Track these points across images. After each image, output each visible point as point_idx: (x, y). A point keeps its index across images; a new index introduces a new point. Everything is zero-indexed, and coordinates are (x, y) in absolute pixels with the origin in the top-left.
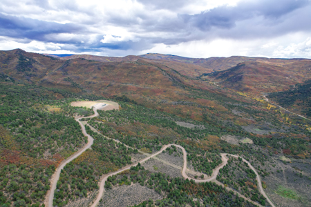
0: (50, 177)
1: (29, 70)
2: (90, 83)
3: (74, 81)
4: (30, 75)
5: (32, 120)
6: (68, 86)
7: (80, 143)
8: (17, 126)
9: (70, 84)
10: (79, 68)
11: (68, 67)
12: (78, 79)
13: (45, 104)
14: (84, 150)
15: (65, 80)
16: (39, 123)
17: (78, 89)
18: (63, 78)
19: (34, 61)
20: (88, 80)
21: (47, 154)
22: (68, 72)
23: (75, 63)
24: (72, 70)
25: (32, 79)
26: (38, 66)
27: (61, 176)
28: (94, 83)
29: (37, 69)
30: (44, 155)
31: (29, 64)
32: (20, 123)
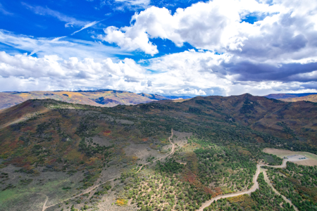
0: (204, 202)
1: (250, 112)
2: (307, 130)
3: (288, 126)
4: (249, 117)
5: (218, 156)
6: (279, 130)
7: (243, 186)
8: (205, 158)
9: (281, 128)
10: (299, 112)
11: (286, 111)
12: (295, 124)
13: (239, 145)
14: (242, 193)
15: (278, 124)
16: (223, 160)
17: (289, 135)
18: (276, 122)
19: (257, 104)
20: (306, 127)
21: (212, 184)
22: (285, 116)
23: (296, 106)
24: (290, 113)
25: (249, 120)
26: (259, 108)
27: (211, 205)
28: (313, 131)
29: (256, 112)
30: (210, 185)
31: (252, 107)
32: (209, 157)
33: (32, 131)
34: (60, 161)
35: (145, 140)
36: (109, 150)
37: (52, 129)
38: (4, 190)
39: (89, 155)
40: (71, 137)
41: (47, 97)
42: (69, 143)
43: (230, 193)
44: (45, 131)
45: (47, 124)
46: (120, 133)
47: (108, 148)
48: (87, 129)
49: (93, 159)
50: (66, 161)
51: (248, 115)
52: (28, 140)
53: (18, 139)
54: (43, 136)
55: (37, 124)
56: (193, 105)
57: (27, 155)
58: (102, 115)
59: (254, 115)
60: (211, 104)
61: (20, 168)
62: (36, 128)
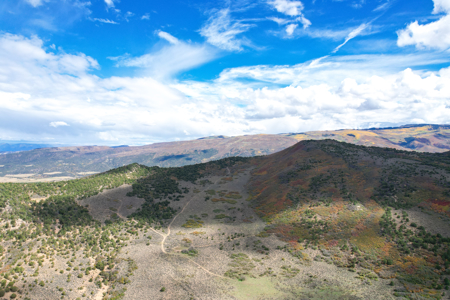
33: (303, 187)
37: (333, 186)
38: (261, 275)
40: (364, 204)
41: (324, 138)
44: (322, 189)
45: (324, 177)
48: (395, 193)
50: (354, 249)
52: (297, 200)
53: (285, 197)
54: (318, 196)
55: (310, 177)
58: (424, 168)
61: (285, 243)
62: (308, 183)
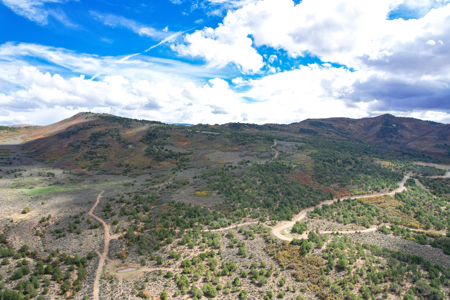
1: (392, 137)
4: (390, 143)
6: (440, 154)
14: (382, 195)
15: (437, 146)
18: (434, 145)
19: (403, 127)
21: (335, 185)
26: (407, 133)
27: (334, 203)
29: (402, 136)
31: (394, 130)
34: (120, 165)
35: (236, 149)
36: (186, 157)
39: (158, 159)
40: (134, 145)
42: (132, 151)
43: (363, 194)
44: (101, 140)
45: (102, 133)
46: (201, 142)
47: (185, 154)
49: (165, 163)
50: (127, 166)
51: (389, 139)
52: (79, 147)
53: (67, 146)
54: (98, 143)
56: (306, 127)
57: (77, 160)
59: (398, 141)
60: (333, 128)
61: (69, 171)
62: (89, 136)
